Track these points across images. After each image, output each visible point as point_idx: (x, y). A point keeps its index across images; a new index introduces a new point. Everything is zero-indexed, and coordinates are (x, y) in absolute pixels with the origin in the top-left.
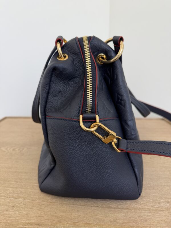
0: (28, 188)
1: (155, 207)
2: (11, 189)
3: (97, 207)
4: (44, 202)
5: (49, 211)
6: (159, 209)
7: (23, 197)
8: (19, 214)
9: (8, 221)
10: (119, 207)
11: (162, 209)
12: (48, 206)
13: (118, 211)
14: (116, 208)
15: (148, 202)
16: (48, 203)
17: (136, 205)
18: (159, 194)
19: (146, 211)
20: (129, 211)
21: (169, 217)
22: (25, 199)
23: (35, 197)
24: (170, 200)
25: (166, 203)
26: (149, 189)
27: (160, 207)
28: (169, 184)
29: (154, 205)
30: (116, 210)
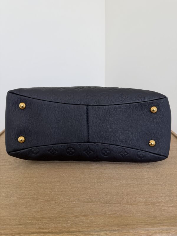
0: (40, 190)
1: (136, 202)
2: (26, 192)
3: (93, 203)
4: (53, 201)
5: (57, 208)
6: (139, 203)
7: (37, 198)
8: (35, 211)
9: (28, 217)
10: (109, 202)
11: (141, 203)
12: (56, 204)
13: (108, 205)
14: (107, 203)
15: (131, 198)
16: (56, 202)
17: (122, 200)
18: (140, 191)
19: (129, 205)
20: (116, 205)
21: (145, 209)
22: (38, 200)
23: (46, 197)
24: (148, 196)
25: (145, 198)
26: (134, 188)
27: (140, 201)
28: (150, 183)
29: (135, 200)
30: (107, 205)
